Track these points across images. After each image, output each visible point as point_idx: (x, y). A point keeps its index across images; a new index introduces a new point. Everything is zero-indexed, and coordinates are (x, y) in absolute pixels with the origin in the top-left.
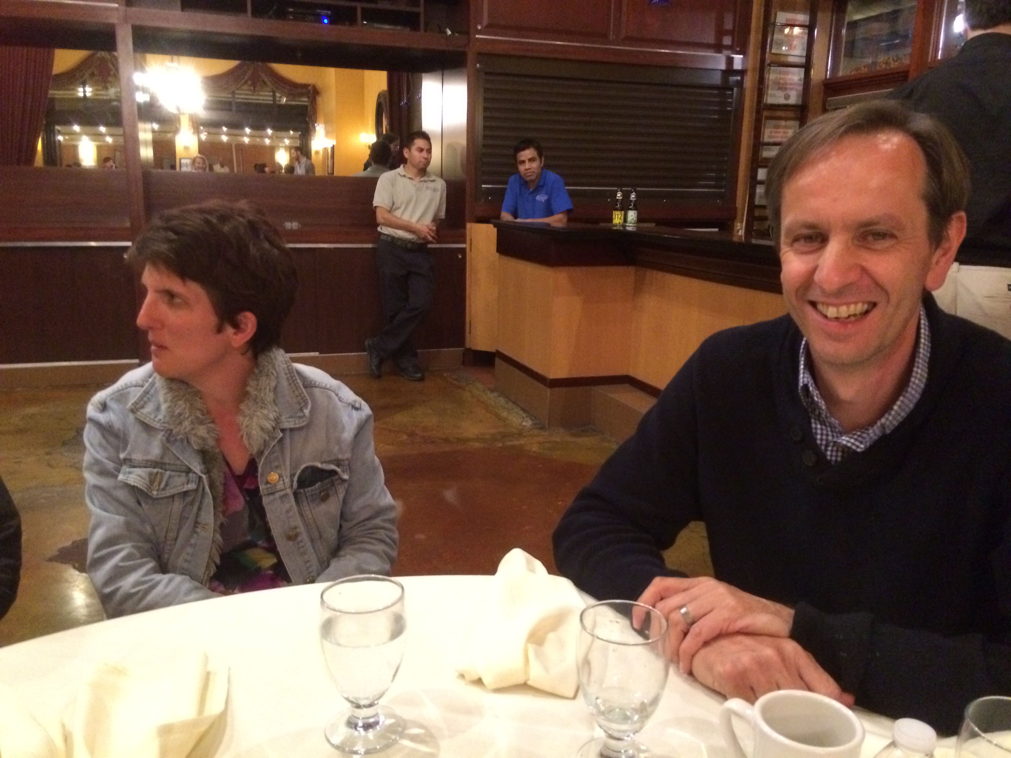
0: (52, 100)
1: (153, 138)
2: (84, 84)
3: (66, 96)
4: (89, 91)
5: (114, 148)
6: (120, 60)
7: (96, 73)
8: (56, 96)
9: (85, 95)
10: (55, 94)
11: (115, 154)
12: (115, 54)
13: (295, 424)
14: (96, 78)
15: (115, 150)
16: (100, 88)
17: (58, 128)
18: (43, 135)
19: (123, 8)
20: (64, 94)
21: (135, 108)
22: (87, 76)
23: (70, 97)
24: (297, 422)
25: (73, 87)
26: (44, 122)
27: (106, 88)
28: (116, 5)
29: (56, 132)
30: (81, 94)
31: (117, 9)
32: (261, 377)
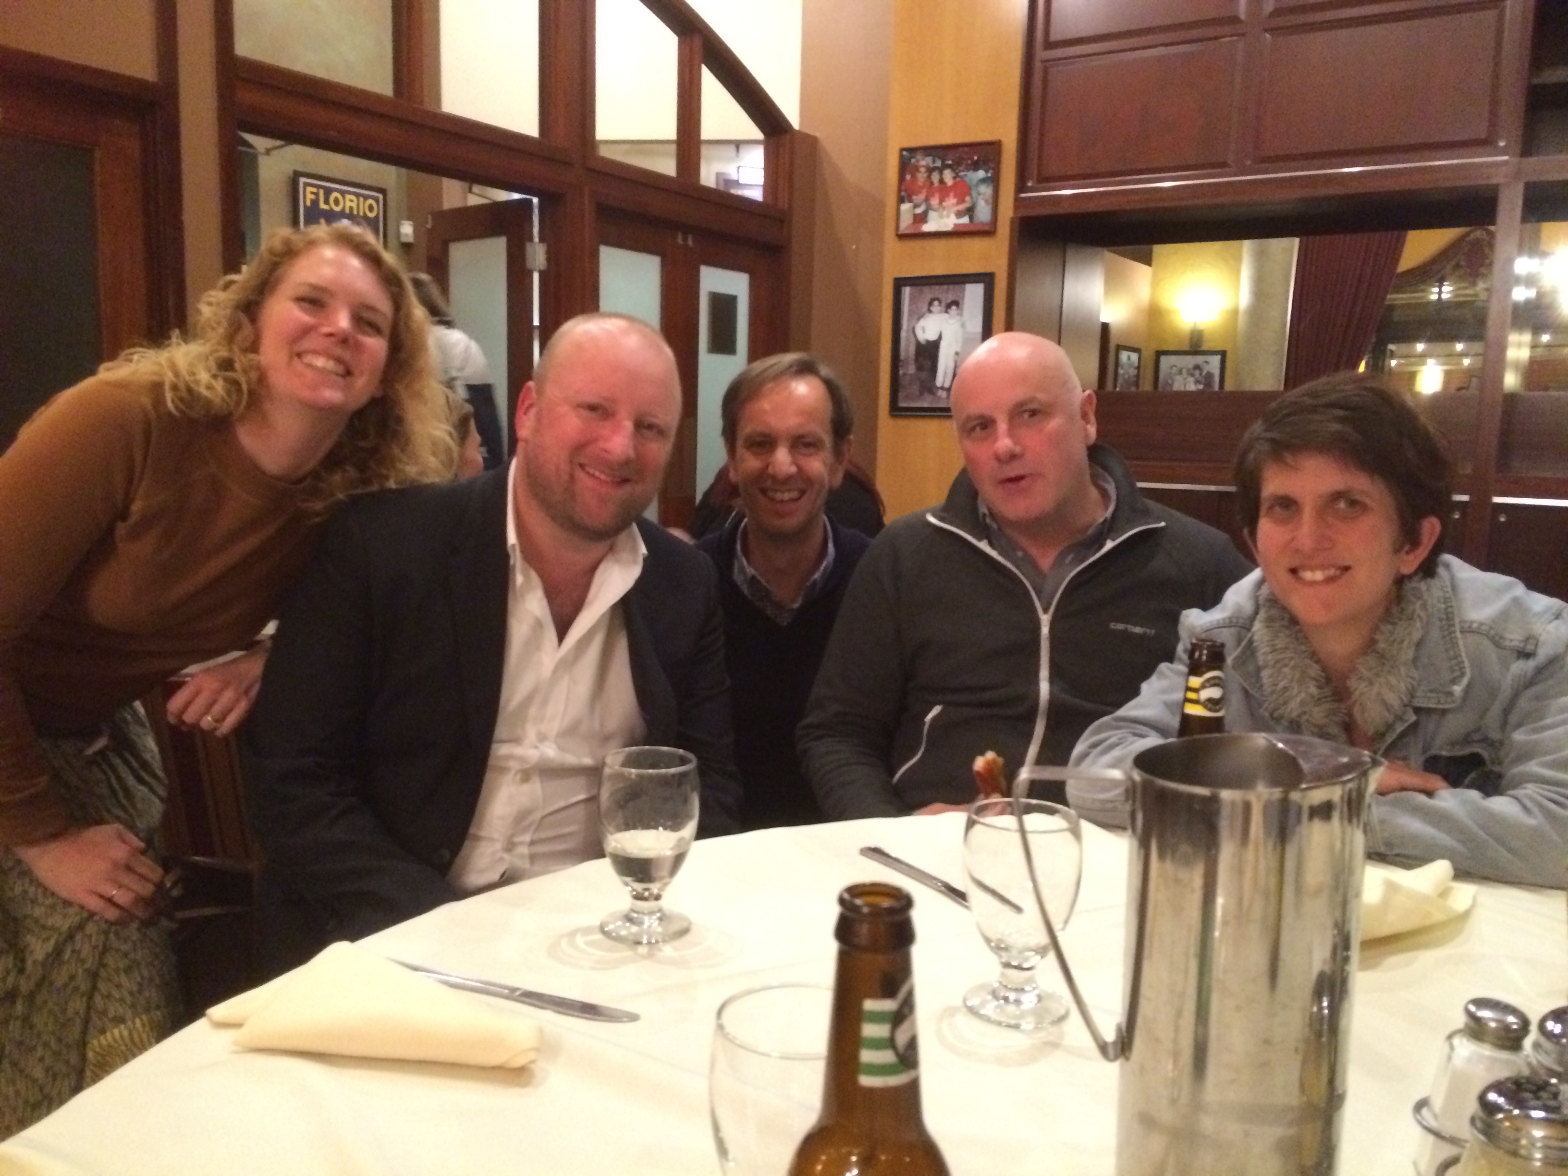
0: (1391, 308)
1: (1531, 357)
2: (1440, 283)
3: (1414, 301)
4: (1447, 291)
5: (1469, 373)
6: (1499, 236)
7: (1463, 263)
8: (1396, 302)
9: (1440, 298)
10: (1395, 300)
11: (1470, 381)
12: (1492, 228)
13: (1439, 702)
14: (1462, 272)
15: (1471, 376)
16: (1463, 285)
17: (1392, 347)
18: (1369, 358)
19: (1516, 160)
20: (1409, 298)
21: (1509, 310)
22: (1449, 267)
23: (1419, 301)
24: (1442, 701)
25: (1422, 287)
26: (1374, 340)
27: (1474, 284)
28: (1506, 158)
29: (1388, 353)
30: (1434, 297)
31: (1505, 163)
32: (1400, 620)
